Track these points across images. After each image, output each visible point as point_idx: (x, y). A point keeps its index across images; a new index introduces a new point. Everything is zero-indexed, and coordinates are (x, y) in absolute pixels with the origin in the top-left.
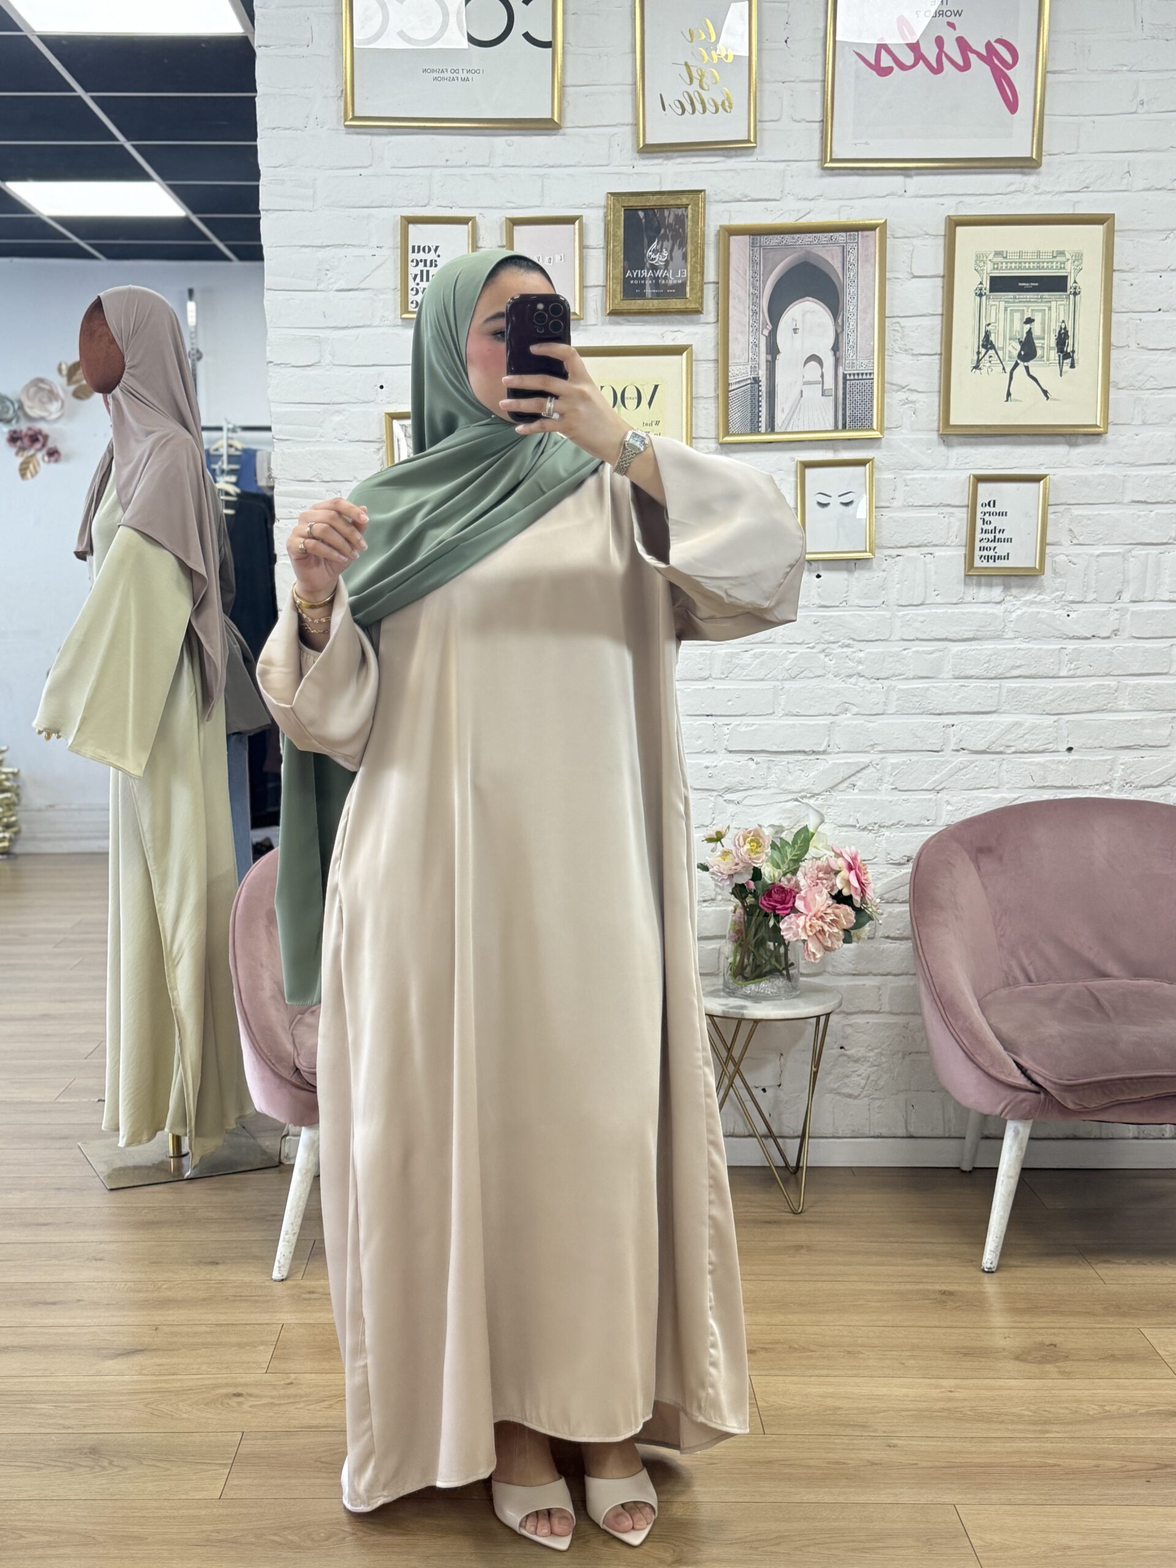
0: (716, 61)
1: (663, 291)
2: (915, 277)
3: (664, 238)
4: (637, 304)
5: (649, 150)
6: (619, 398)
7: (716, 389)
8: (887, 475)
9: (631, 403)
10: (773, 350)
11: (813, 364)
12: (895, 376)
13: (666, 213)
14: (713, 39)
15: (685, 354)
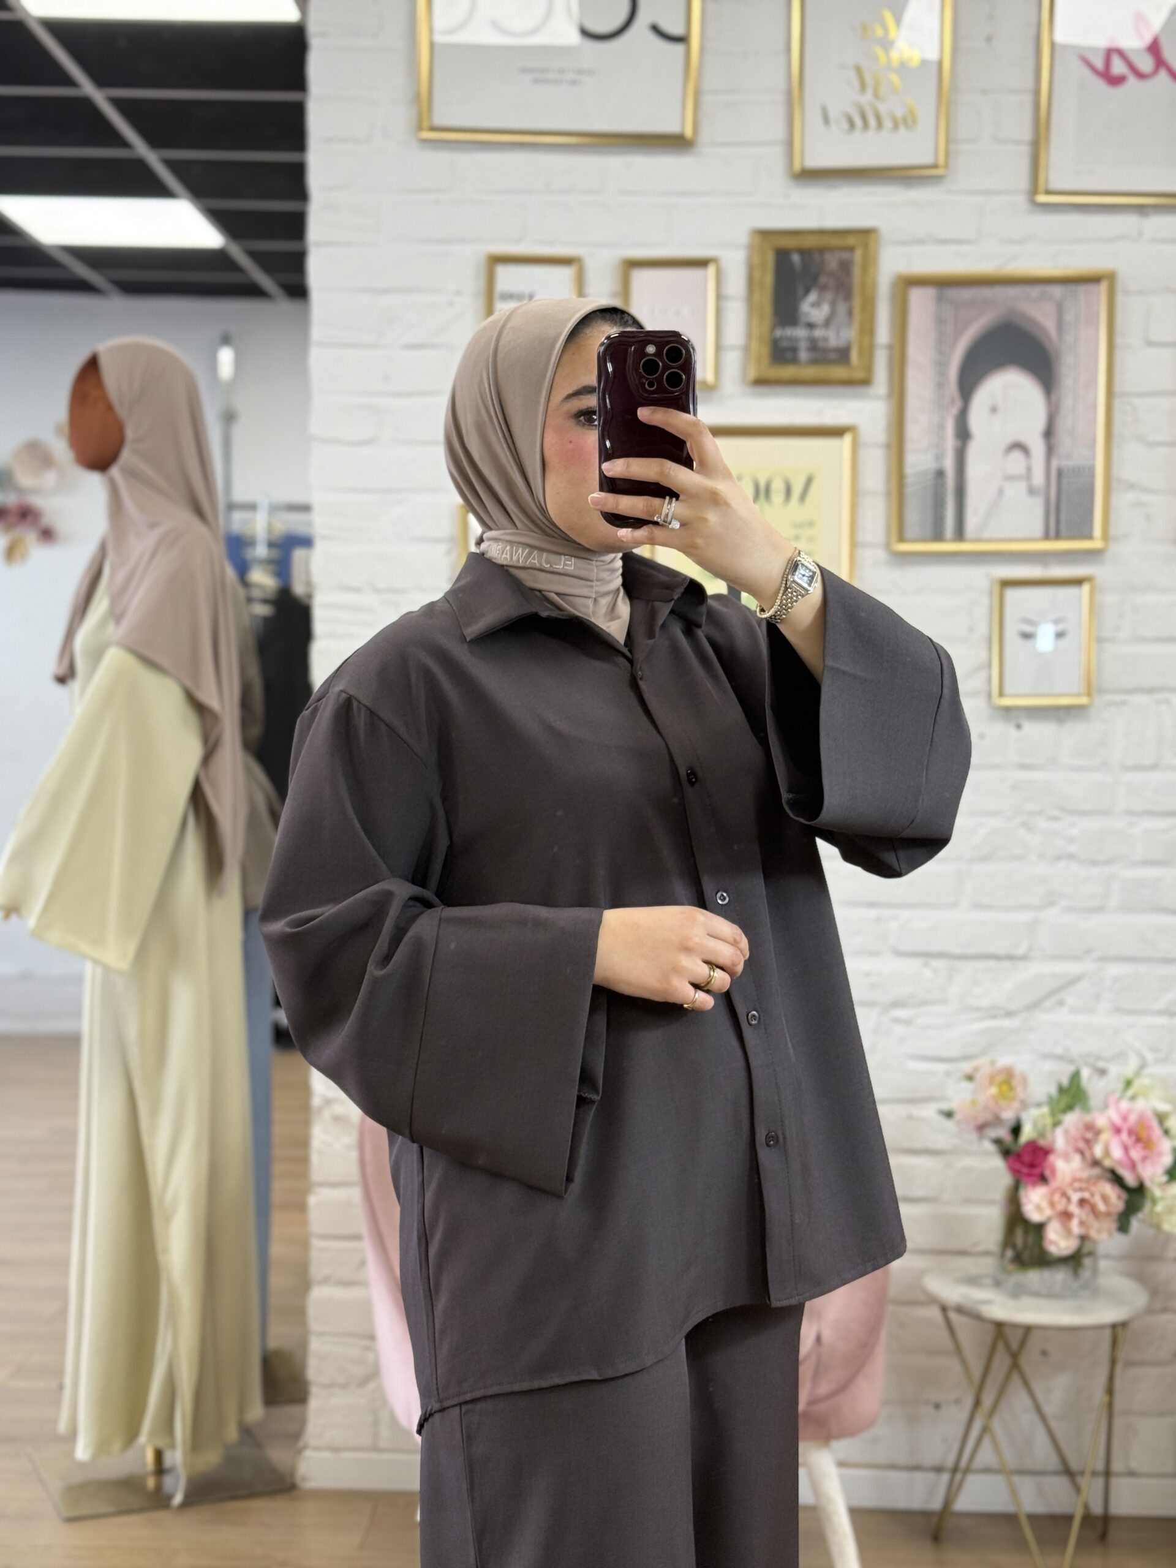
0: (895, 62)
1: (822, 355)
2: (1150, 344)
3: (823, 288)
4: (788, 371)
5: (810, 176)
6: (762, 492)
7: (888, 481)
8: (1110, 599)
9: (778, 497)
10: (963, 434)
11: (1017, 455)
12: (1125, 471)
13: (828, 256)
14: (893, 32)
15: (848, 439)
